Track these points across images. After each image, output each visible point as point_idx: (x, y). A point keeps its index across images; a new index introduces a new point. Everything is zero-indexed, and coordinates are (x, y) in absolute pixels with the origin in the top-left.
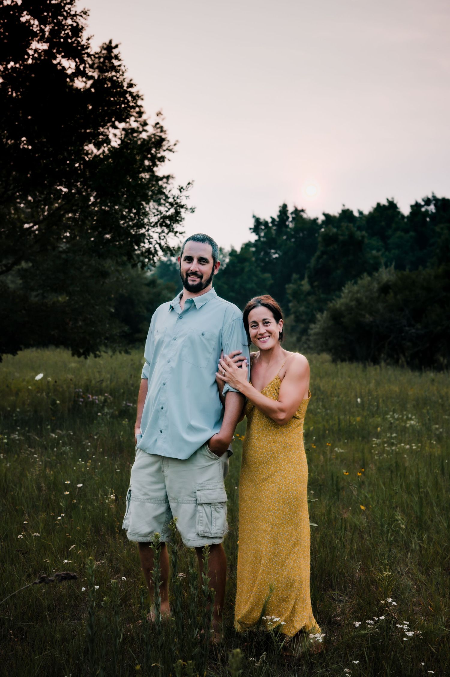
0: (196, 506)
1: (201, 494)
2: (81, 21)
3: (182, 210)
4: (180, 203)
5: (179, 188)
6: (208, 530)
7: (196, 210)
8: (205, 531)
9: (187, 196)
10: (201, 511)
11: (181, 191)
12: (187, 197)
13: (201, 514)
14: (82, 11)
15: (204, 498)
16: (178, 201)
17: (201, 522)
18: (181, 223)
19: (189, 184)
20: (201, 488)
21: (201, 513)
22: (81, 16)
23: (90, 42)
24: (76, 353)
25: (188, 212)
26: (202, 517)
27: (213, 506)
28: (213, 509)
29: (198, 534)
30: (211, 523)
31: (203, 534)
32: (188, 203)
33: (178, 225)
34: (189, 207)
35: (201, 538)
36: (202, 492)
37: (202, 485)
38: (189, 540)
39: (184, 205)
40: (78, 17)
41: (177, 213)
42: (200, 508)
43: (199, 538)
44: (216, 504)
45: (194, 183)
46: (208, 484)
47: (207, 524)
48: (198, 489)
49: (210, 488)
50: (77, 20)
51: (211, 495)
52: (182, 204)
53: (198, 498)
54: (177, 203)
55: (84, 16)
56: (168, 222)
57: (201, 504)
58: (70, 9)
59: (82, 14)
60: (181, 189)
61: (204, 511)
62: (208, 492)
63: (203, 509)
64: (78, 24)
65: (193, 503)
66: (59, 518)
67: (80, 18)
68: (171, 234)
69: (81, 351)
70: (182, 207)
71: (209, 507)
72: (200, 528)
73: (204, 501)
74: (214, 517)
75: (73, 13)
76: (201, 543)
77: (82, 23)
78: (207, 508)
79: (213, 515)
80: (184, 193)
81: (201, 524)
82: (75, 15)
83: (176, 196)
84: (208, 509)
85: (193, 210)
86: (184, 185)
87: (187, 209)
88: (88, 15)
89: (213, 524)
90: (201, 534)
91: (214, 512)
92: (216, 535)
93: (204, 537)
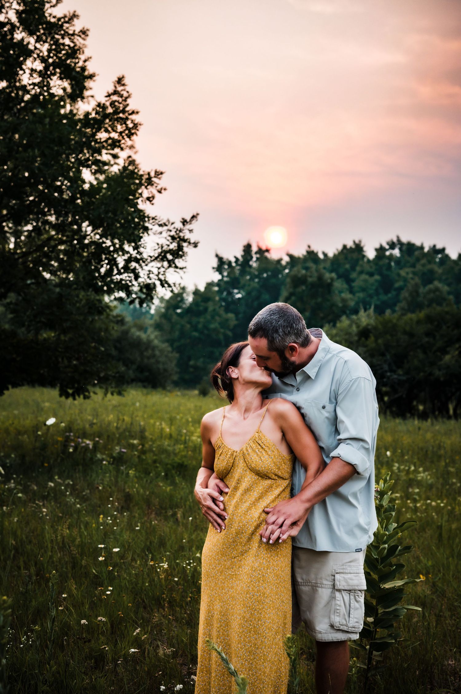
0: (332, 592)
1: (341, 578)
2: (79, 41)
3: (185, 244)
4: (184, 237)
5: (182, 220)
6: (345, 622)
7: (199, 245)
8: (341, 623)
9: (190, 229)
10: (338, 599)
11: (184, 225)
12: (191, 231)
13: (338, 603)
14: (81, 31)
15: (343, 583)
16: (181, 234)
17: (338, 611)
18: (183, 258)
19: (193, 217)
20: (342, 571)
21: (338, 600)
22: (80, 36)
23: (87, 64)
24: (64, 393)
25: (191, 247)
26: (340, 606)
27: (353, 594)
28: (352, 597)
29: (332, 626)
30: (348, 614)
31: (339, 627)
32: (193, 238)
33: (180, 260)
34: (192, 241)
35: (335, 631)
36: (342, 575)
37: (342, 567)
38: (320, 633)
39: (187, 239)
40: (76, 36)
41: (180, 248)
42: (338, 594)
43: (332, 631)
44: (356, 591)
45: (199, 217)
46: (350, 566)
47: (344, 615)
49: (351, 572)
50: (75, 40)
51: (351, 579)
52: (186, 238)
53: (337, 583)
54: (179, 237)
55: (83, 36)
56: (170, 257)
57: (339, 591)
58: (67, 28)
59: (81, 34)
60: (184, 222)
61: (341, 599)
62: (349, 576)
63: (341, 596)
64: (75, 45)
65: (329, 588)
66: (109, 592)
67: (78, 38)
68: (171, 270)
69: (70, 391)
70: (185, 240)
71: (348, 595)
72: (337, 620)
73: (344, 586)
74: (353, 607)
75: (71, 32)
76: (335, 637)
77: (80, 43)
78: (345, 594)
79: (351, 605)
80: (188, 227)
81: (338, 614)
82: (73, 35)
83: (179, 229)
84: (346, 596)
85: (196, 245)
86: (188, 219)
87: (189, 243)
88: (87, 35)
89: (351, 615)
90: (337, 627)
91: (353, 601)
92: (353, 629)
93: (339, 630)
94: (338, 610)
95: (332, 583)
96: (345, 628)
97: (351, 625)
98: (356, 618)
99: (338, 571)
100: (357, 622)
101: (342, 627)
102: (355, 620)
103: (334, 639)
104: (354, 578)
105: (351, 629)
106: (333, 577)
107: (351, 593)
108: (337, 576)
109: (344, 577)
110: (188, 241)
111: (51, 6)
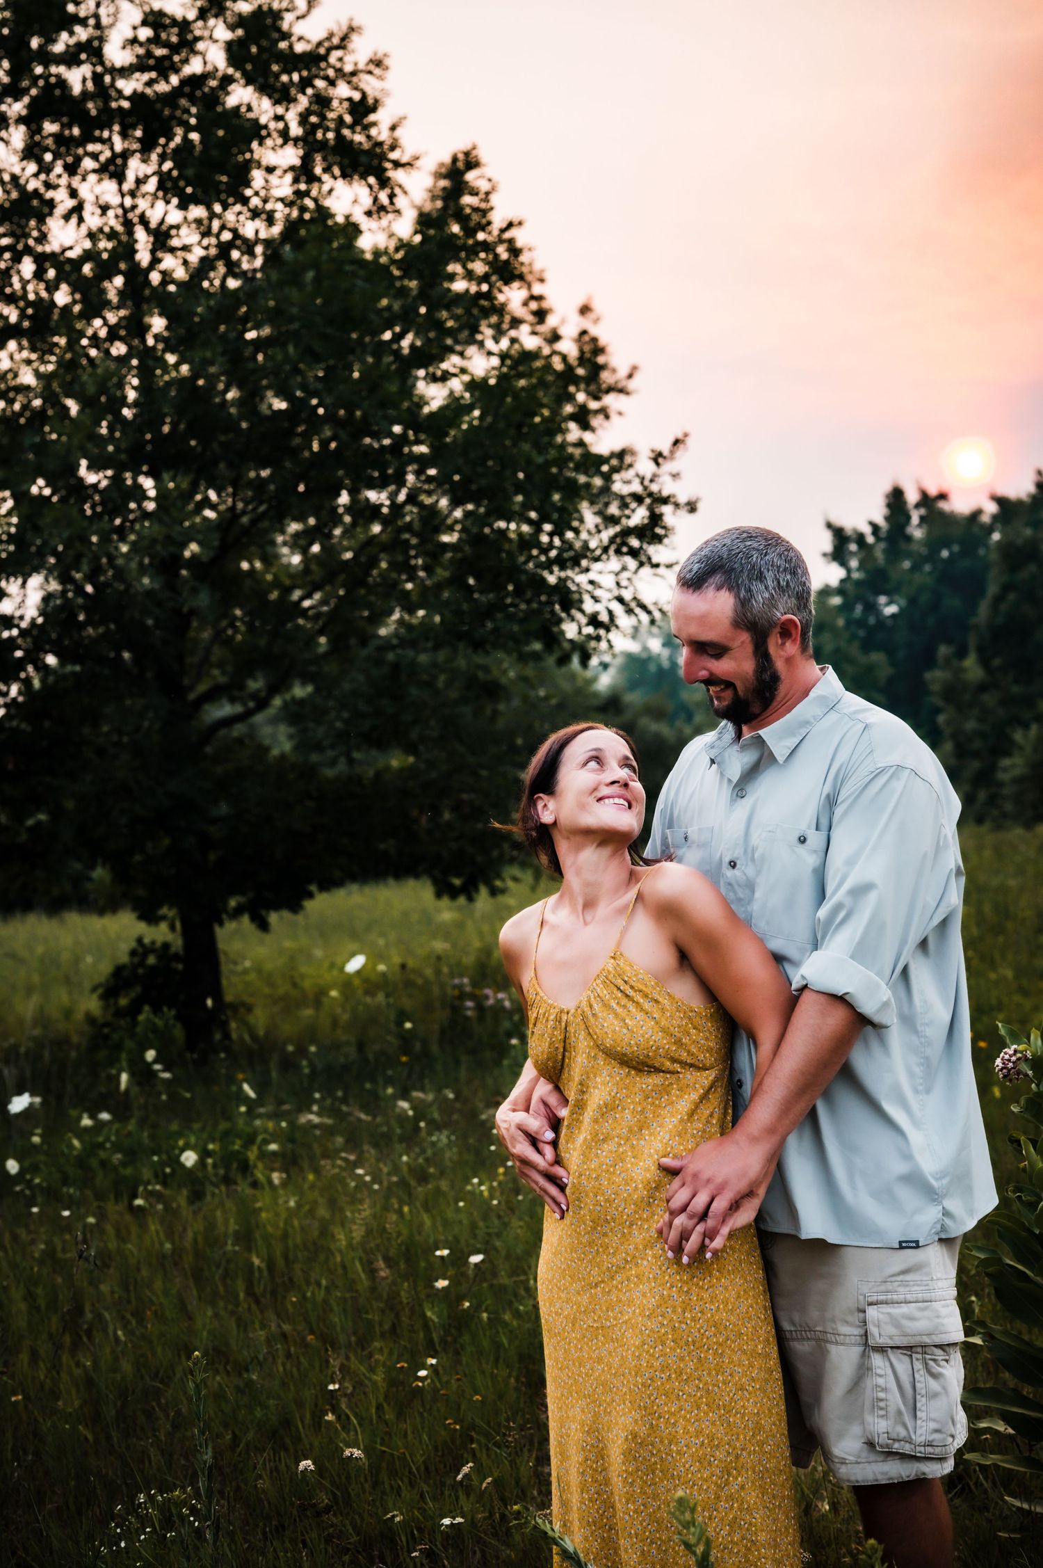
0: (864, 1355)
1: (881, 1316)
2: (370, 85)
3: (667, 510)
4: (660, 492)
5: (652, 455)
6: (903, 1433)
7: (700, 506)
8: (894, 1436)
9: (674, 472)
10: (879, 1371)
11: (658, 464)
12: (675, 476)
13: (881, 1381)
14: (371, 61)
15: (891, 1330)
16: (654, 488)
17: (882, 1404)
18: (666, 541)
19: (677, 442)
20: (882, 1297)
21: (881, 1376)
22: (370, 72)
23: (398, 133)
24: (445, 889)
25: (683, 513)
26: (885, 1390)
27: (920, 1356)
28: (918, 1365)
29: (871, 1444)
30: (911, 1411)
31: (888, 1446)
32: (682, 491)
33: (659, 547)
34: (682, 499)
35: (882, 1458)
36: (884, 1309)
37: (883, 1288)
38: (843, 1462)
39: (669, 497)
40: (362, 76)
41: (655, 519)
42: (877, 1360)
43: (872, 1457)
44: (927, 1350)
45: (689, 441)
46: (905, 1284)
47: (899, 1413)
48: (870, 1299)
49: (909, 1297)
50: (362, 85)
51: (911, 1318)
52: (665, 493)
53: (873, 1330)
54: (651, 495)
55: (377, 71)
56: (635, 543)
57: (881, 1350)
58: (340, 59)
59: (371, 67)
60: (657, 458)
61: (889, 1371)
62: (904, 1309)
63: (887, 1364)
64: (364, 95)
65: (853, 1345)
66: (423, 1373)
67: (368, 77)
68: (646, 571)
70: (665, 501)
71: (907, 1359)
72: (880, 1427)
73: (891, 1337)
74: (923, 1392)
75: (348, 68)
76: (882, 1473)
77: (373, 88)
78: (900, 1360)
79: (918, 1385)
80: (667, 467)
81: (882, 1413)
82: (354, 74)
83: (648, 476)
84: (902, 1364)
85: (692, 507)
86: (665, 448)
87: (677, 505)
88: (387, 68)
89: (918, 1413)
90: (882, 1446)
91: (921, 1376)
92: (929, 1449)
93: (890, 1454)
94: (882, 1400)
95: (862, 1332)
96: (907, 1449)
97: (919, 1438)
98: (934, 1420)
99: (874, 1299)
100: (937, 1431)
101: (896, 1445)
102: (933, 1425)
103: (879, 1477)
104: (918, 1314)
105: (922, 1449)
106: (861, 1315)
107: (914, 1355)
108: (872, 1313)
109: (889, 1314)
110: (672, 500)
111: (298, 18)
